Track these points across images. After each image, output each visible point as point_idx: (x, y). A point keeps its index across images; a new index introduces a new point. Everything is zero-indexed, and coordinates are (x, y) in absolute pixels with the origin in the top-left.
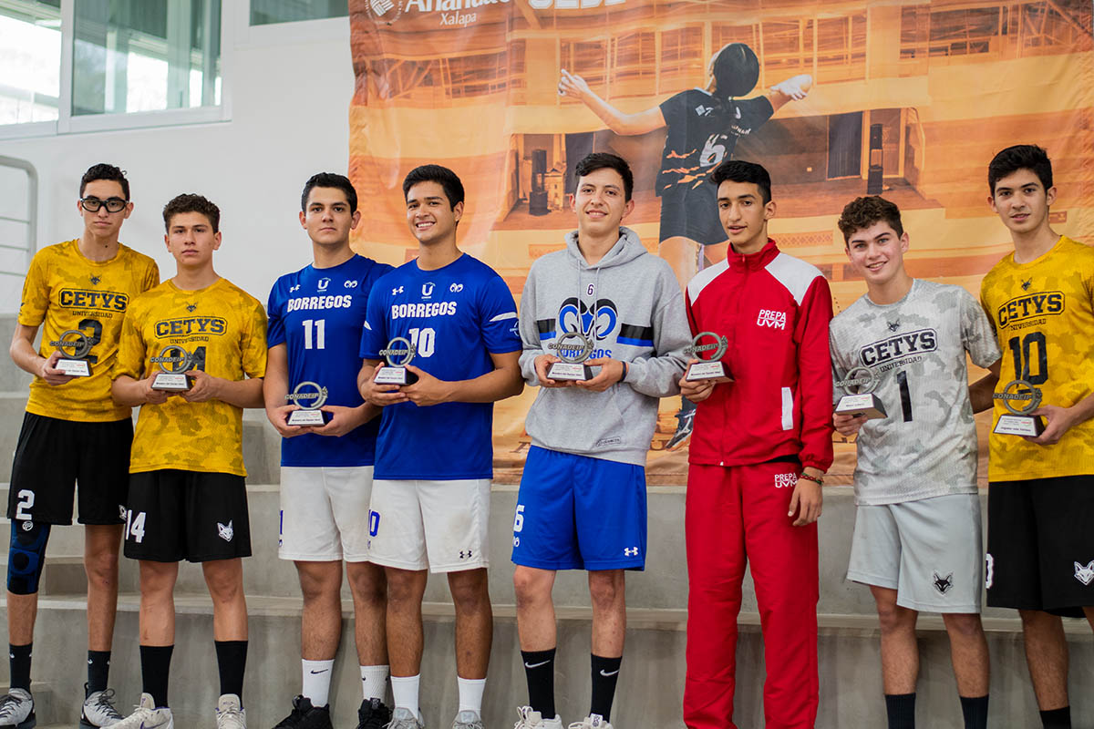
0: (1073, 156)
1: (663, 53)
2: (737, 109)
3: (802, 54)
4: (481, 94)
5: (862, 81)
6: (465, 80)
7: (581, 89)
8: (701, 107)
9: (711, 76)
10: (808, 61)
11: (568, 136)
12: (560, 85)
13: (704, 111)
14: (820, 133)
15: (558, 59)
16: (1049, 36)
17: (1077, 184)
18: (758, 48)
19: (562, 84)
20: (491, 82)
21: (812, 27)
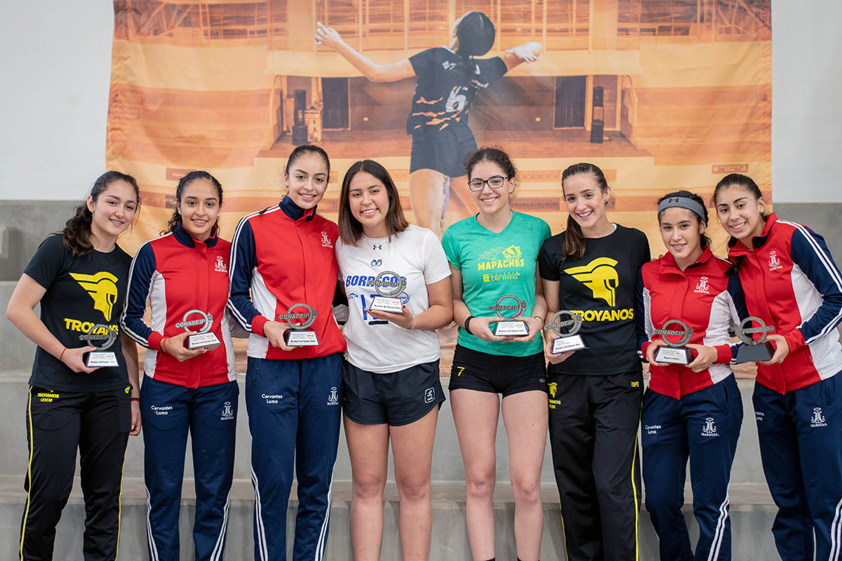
0: (754, 121)
1: (411, 15)
2: (477, 67)
3: (533, 25)
4: (239, 38)
5: (586, 51)
6: (224, 25)
7: (335, 40)
8: (447, 63)
9: (454, 37)
10: (539, 31)
11: (324, 80)
12: (316, 35)
13: (449, 66)
14: (548, 91)
15: (314, 13)
16: (738, 27)
17: (757, 143)
18: (496, 17)
19: (319, 34)
20: (250, 28)
21: (542, 4)
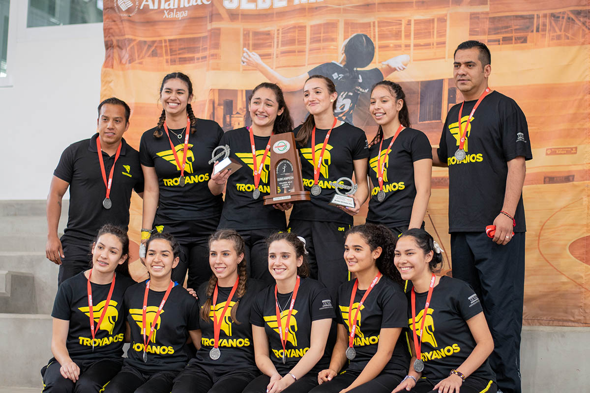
0: (581, 111)
1: (311, 39)
2: (360, 76)
3: (403, 41)
4: (190, 63)
5: (444, 60)
6: (179, 54)
7: (256, 61)
8: (336, 74)
9: (343, 54)
10: (407, 46)
11: (246, 91)
12: (243, 58)
13: (338, 77)
14: (414, 93)
15: (242, 42)
16: (566, 34)
17: (584, 129)
18: (375, 37)
19: (244, 57)
20: (197, 55)
21: (410, 24)
